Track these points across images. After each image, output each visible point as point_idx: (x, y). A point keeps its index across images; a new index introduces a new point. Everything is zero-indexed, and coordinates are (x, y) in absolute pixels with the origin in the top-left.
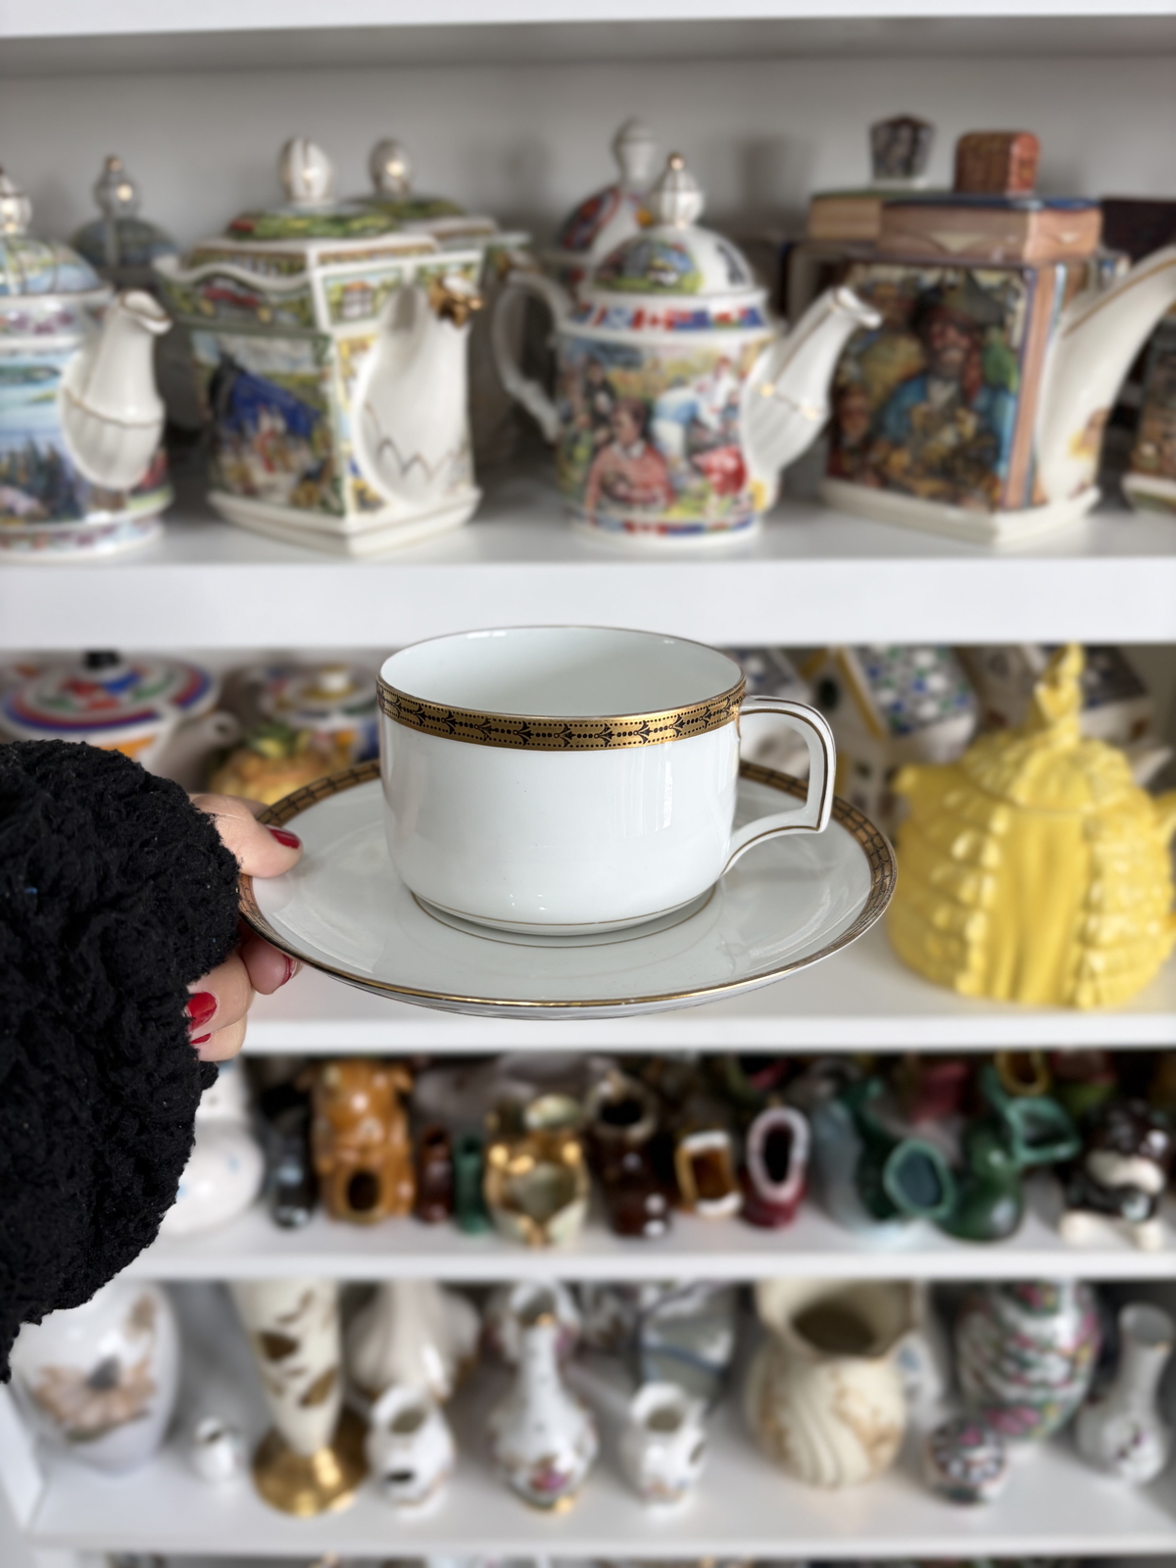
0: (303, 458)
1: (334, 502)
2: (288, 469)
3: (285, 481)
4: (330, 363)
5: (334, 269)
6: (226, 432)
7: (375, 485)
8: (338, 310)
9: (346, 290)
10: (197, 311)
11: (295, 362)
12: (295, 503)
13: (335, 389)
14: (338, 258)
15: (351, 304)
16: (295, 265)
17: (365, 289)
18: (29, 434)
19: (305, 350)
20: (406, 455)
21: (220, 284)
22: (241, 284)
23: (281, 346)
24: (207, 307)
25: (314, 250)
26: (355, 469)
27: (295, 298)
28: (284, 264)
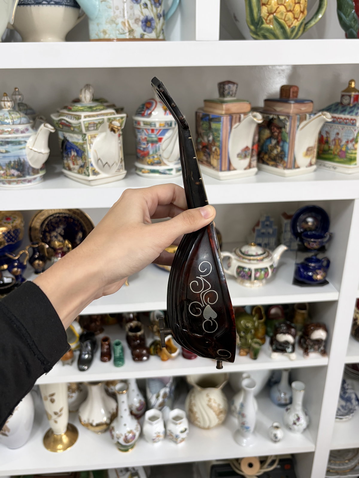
0: (80, 162)
1: (87, 173)
2: (77, 164)
3: (77, 167)
4: (86, 140)
5: (88, 119)
6: (65, 155)
7: (97, 169)
8: (87, 129)
9: (89, 124)
10: (59, 127)
11: (79, 140)
12: (79, 173)
13: (87, 147)
14: (89, 116)
15: (91, 127)
16: (79, 118)
17: (94, 124)
18: (19, 157)
19: (80, 137)
20: (104, 163)
21: (63, 121)
22: (67, 122)
23: (76, 136)
24: (61, 126)
25: (83, 114)
26: (92, 165)
27: (78, 125)
28: (77, 117)
